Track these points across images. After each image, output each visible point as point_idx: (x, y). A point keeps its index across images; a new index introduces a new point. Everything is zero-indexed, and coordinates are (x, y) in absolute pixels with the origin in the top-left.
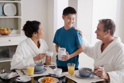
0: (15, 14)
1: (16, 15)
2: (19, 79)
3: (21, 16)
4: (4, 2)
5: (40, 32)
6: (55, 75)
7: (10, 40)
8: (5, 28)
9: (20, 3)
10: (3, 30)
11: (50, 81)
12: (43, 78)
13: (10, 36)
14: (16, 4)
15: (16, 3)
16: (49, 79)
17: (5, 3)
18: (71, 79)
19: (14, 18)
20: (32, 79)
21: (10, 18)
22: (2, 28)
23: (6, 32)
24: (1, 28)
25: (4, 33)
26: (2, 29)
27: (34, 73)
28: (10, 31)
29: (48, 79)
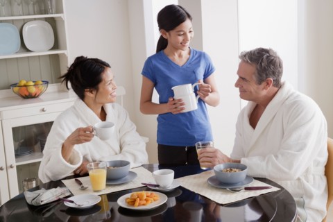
0: (52, 45)
1: (53, 49)
2: (72, 202)
3: (66, 49)
4: (24, 20)
5: (104, 89)
6: (158, 186)
7: (43, 110)
8: (31, 80)
9: (60, 17)
10: (25, 86)
11: (147, 200)
12: (128, 195)
13: (42, 101)
14: (53, 22)
15: (53, 18)
16: (145, 197)
17: (25, 22)
18: (196, 192)
19: (50, 55)
20: (102, 200)
21: (39, 56)
22: (23, 82)
23: (33, 90)
24: (21, 81)
25: (27, 94)
26: (22, 85)
27: (107, 185)
28: (42, 87)
29: (142, 196)
